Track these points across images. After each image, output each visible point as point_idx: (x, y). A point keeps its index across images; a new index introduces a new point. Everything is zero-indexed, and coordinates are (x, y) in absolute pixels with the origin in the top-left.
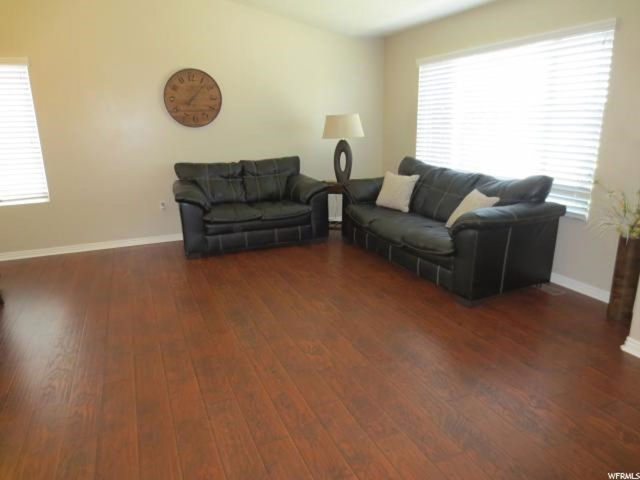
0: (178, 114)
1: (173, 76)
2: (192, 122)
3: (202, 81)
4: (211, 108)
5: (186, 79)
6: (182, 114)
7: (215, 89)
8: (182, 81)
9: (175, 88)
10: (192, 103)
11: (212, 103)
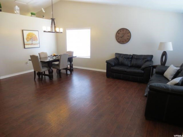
0: (118, 40)
1: (119, 30)
2: (122, 43)
3: (126, 31)
4: (128, 39)
5: (122, 31)
6: (120, 40)
7: (130, 34)
8: (121, 31)
9: (119, 34)
10: (123, 37)
11: (128, 37)
